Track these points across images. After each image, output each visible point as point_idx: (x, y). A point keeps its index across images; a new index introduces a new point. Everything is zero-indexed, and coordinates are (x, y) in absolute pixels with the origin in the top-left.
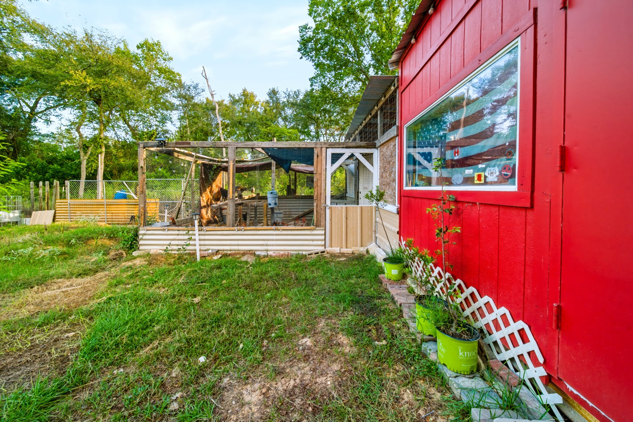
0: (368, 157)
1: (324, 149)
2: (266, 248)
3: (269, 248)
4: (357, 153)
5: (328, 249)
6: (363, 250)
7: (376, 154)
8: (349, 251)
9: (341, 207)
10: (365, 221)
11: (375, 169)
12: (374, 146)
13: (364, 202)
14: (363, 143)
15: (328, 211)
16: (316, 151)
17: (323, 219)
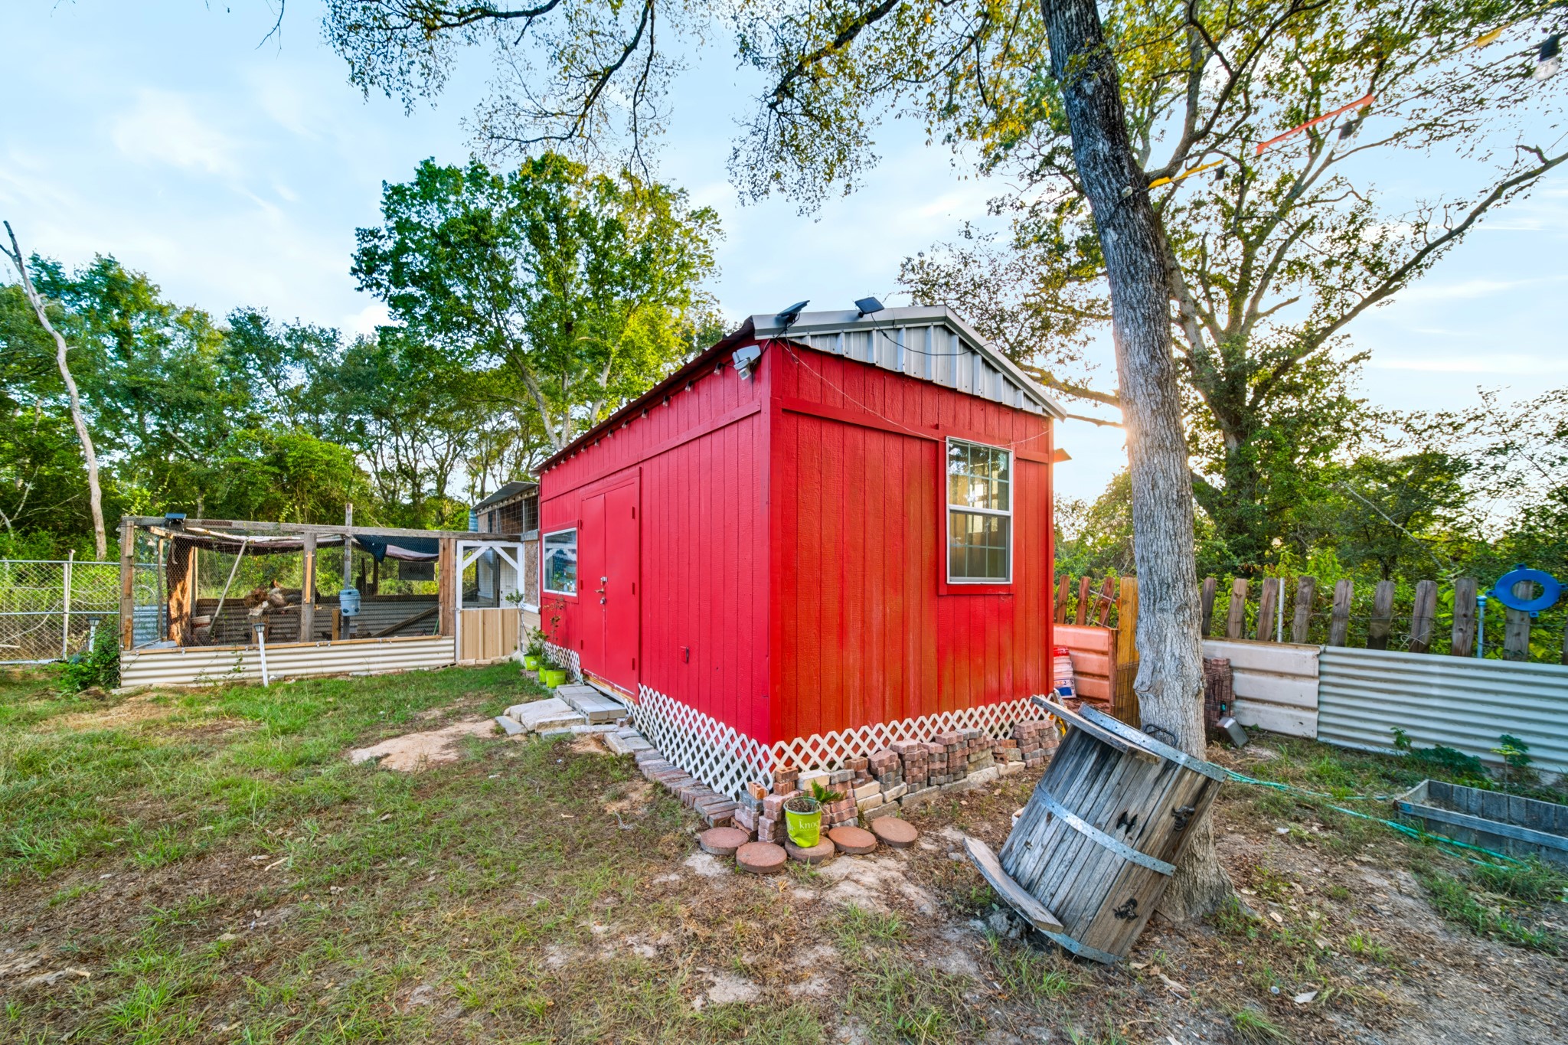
0: (512, 552)
1: (453, 542)
2: (366, 667)
3: (371, 666)
4: (498, 546)
5: (460, 662)
6: (506, 659)
7: (521, 548)
8: (488, 662)
9: (475, 611)
10: (508, 627)
11: (520, 566)
12: (518, 539)
13: (505, 604)
14: (504, 536)
15: (459, 617)
16: (441, 543)
17: (451, 626)
